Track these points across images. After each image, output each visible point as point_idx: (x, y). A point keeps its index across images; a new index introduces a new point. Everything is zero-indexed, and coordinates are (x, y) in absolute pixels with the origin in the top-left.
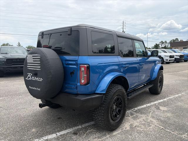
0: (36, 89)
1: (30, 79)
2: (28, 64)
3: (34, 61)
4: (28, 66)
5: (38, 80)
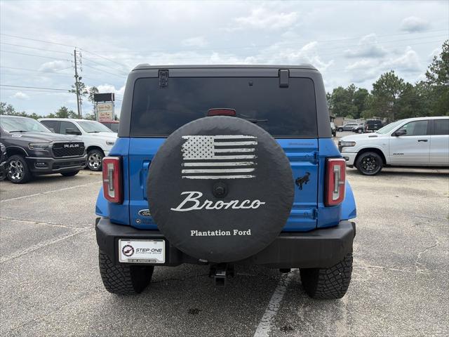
5: (234, 207)
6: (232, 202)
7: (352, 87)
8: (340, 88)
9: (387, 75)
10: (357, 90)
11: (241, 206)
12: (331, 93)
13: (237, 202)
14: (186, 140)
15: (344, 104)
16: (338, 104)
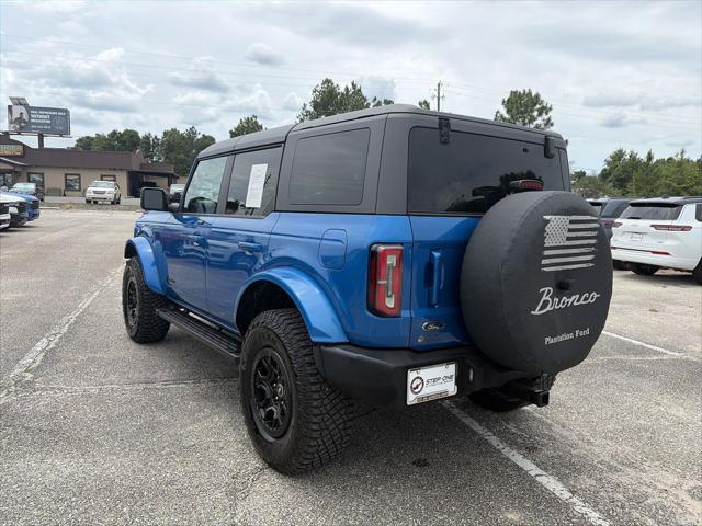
0: (571, 336)
1: (548, 308)
2: (547, 253)
3: (569, 239)
4: (544, 262)
5: (575, 303)
6: (574, 297)
7: (192, 132)
8: (174, 131)
9: (248, 121)
10: (199, 137)
11: (582, 302)
12: (160, 136)
13: (578, 296)
14: (548, 221)
15: (182, 156)
16: (172, 155)
